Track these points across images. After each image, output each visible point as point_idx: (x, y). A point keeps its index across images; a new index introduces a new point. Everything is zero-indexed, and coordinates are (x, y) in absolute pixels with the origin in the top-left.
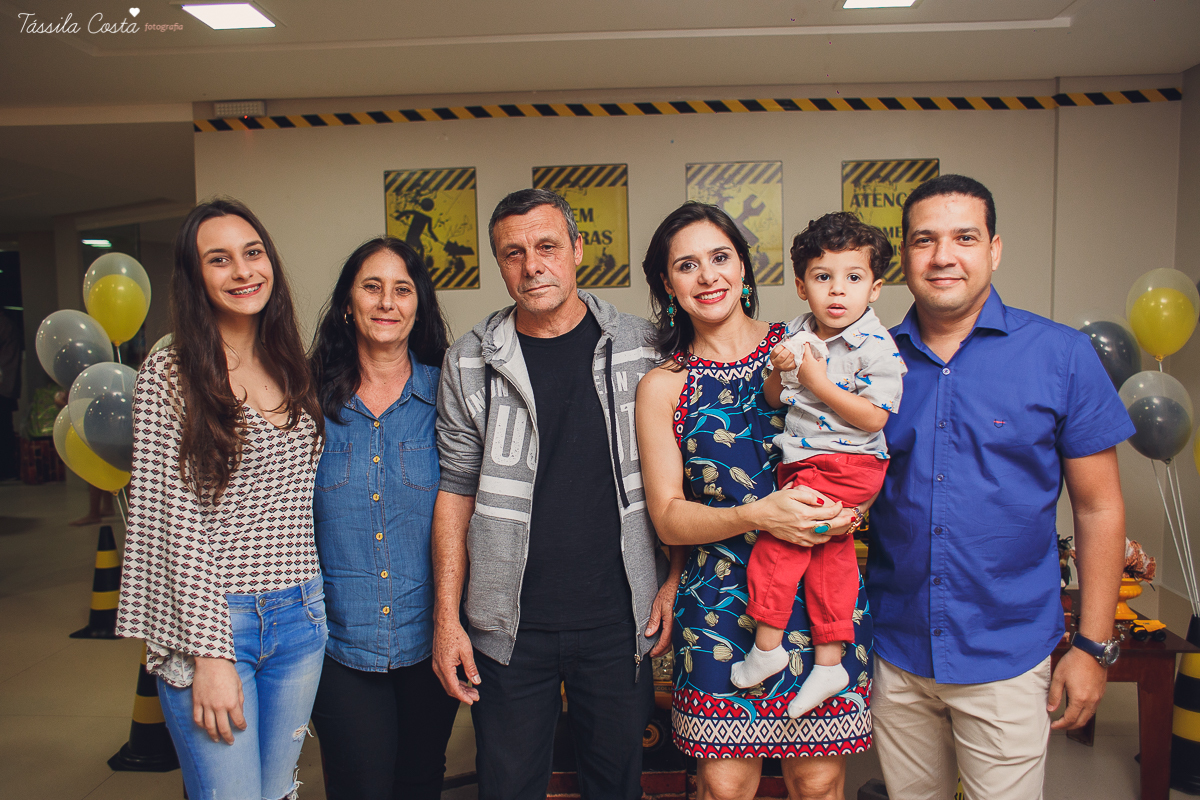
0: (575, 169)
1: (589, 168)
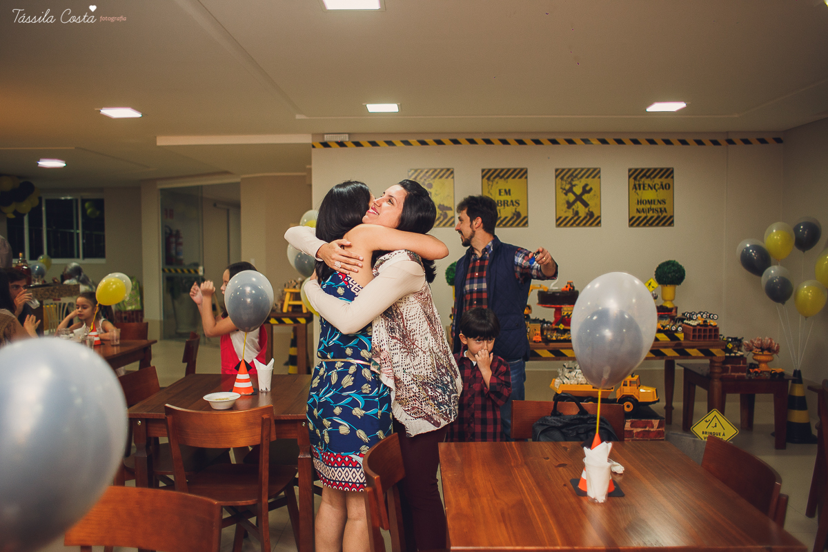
0: (502, 170)
1: (509, 170)
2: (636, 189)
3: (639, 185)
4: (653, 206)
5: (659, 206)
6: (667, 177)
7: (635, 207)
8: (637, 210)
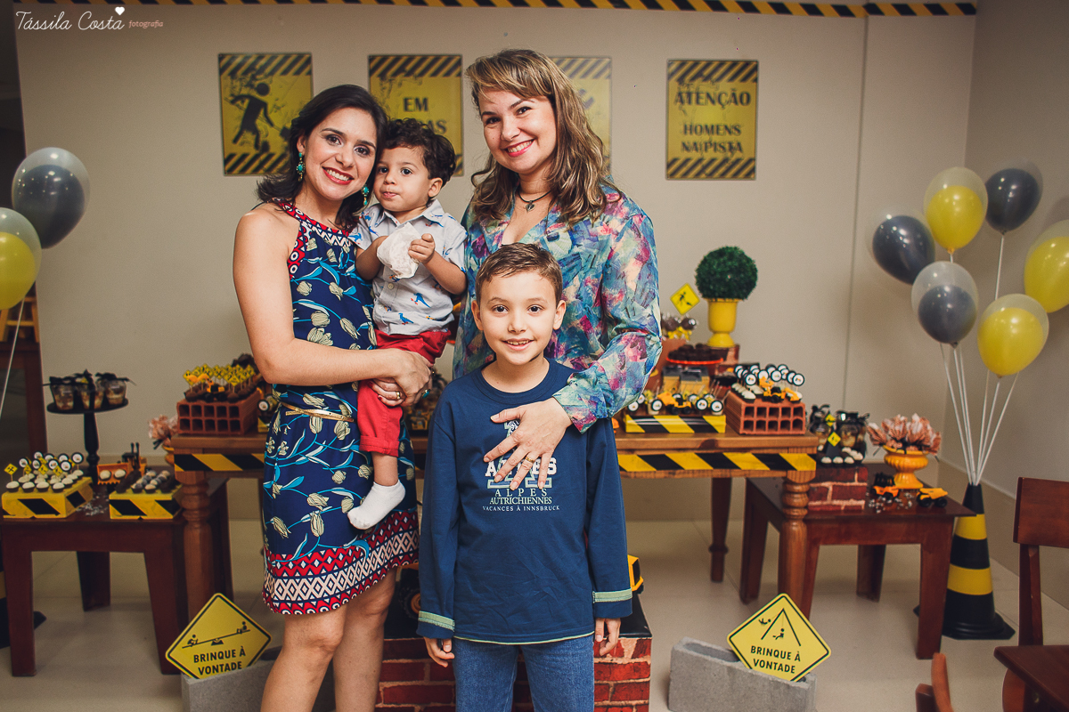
0: (410, 58)
1: (423, 58)
2: (682, 102)
3: (689, 94)
4: (716, 138)
5: (728, 138)
6: (744, 80)
7: (679, 138)
8: (684, 144)
